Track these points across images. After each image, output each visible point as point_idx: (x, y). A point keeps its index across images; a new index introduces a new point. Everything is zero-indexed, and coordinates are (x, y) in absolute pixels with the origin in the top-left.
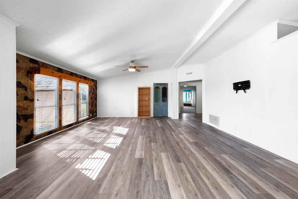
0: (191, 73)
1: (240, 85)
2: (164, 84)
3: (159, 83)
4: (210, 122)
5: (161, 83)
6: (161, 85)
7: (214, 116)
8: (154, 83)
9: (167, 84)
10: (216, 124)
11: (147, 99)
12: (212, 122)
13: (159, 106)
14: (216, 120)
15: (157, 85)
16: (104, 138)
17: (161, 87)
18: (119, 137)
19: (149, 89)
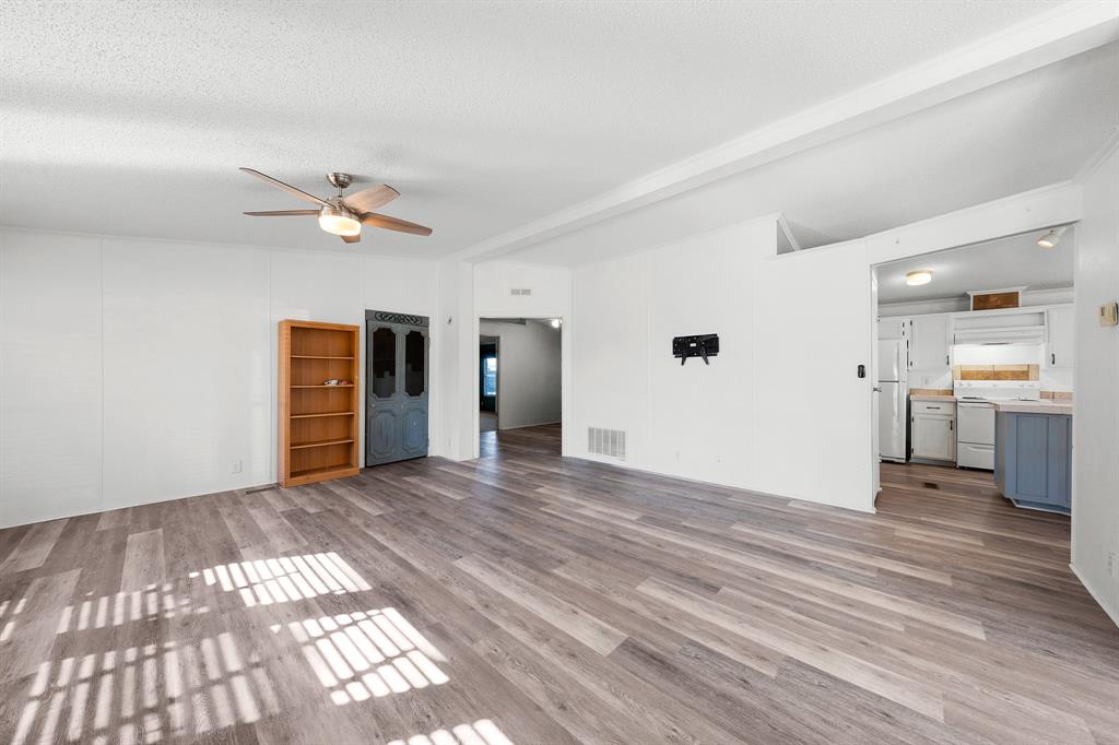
0: (527, 292)
1: (693, 345)
2: (412, 317)
3: (394, 315)
4: (591, 448)
5: (400, 315)
6: (399, 322)
7: (606, 432)
8: (366, 311)
9: (422, 321)
10: (614, 454)
11: (333, 383)
12: (598, 451)
13: (394, 415)
14: (614, 442)
15: (383, 319)
17: (401, 332)
19: (348, 334)
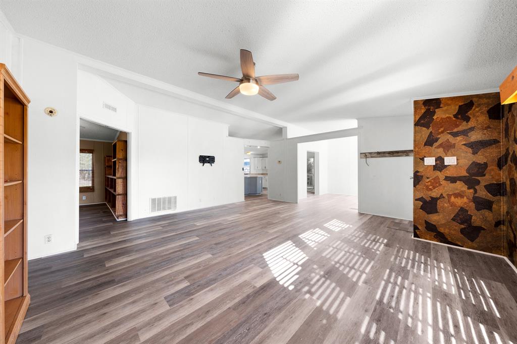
1: (208, 159)
4: (152, 211)
7: (164, 198)
10: (169, 208)
12: (159, 210)
14: (170, 203)
16: (330, 247)
18: (304, 239)
